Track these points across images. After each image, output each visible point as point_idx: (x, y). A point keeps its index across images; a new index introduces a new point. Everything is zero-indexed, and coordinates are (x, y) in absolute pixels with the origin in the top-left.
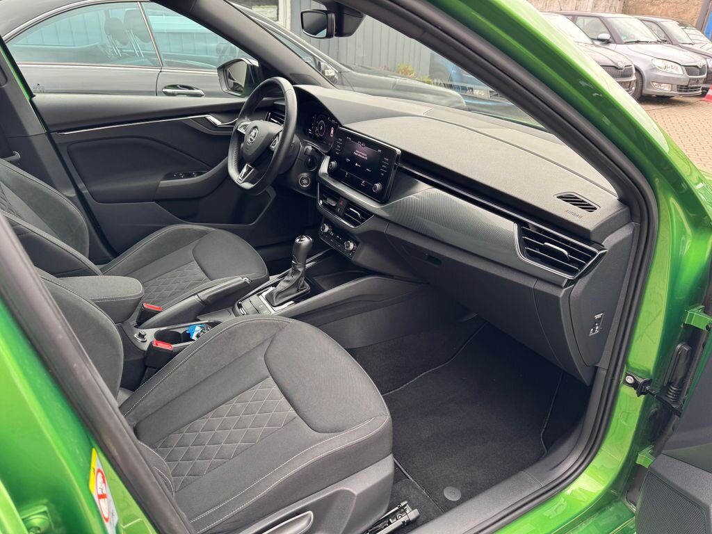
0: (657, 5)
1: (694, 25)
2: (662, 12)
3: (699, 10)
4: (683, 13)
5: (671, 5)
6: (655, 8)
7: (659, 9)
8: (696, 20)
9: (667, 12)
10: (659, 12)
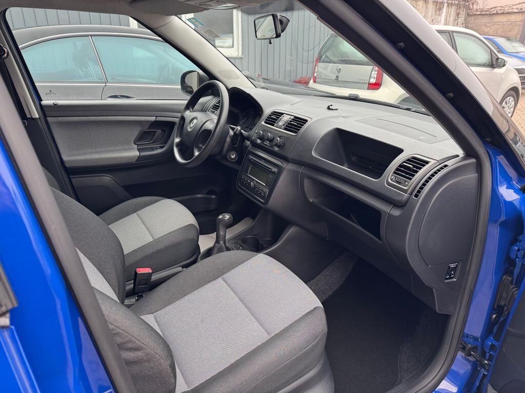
0: (490, 27)
1: (518, 39)
2: (493, 32)
3: (521, 29)
4: (509, 31)
5: (500, 26)
6: (489, 29)
7: (491, 29)
8: (519, 36)
9: (497, 31)
10: (491, 31)
